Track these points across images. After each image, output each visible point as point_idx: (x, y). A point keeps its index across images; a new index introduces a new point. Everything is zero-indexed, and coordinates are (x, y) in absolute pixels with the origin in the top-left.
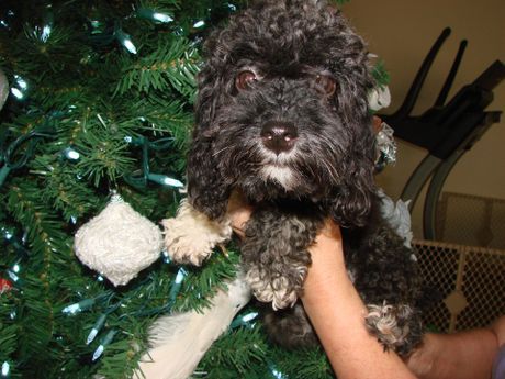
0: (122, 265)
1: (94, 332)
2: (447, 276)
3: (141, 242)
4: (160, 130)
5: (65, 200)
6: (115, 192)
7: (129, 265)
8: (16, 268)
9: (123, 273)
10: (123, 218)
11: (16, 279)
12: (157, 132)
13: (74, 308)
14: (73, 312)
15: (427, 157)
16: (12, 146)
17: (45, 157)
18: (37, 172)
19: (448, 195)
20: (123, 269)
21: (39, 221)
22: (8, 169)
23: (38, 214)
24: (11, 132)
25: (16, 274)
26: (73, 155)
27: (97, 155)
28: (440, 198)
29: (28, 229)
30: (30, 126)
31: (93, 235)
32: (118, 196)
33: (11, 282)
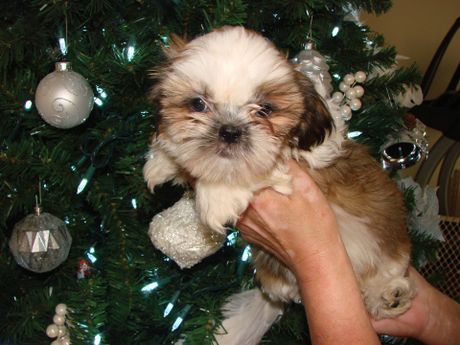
1: (170, 307)
8: (92, 250)
11: (94, 259)
15: (441, 139)
16: (98, 148)
17: (127, 159)
18: (122, 172)
21: (114, 210)
22: (94, 168)
23: (113, 204)
24: (93, 136)
25: (93, 255)
29: (105, 217)
30: (110, 130)
31: (169, 225)
33: (89, 263)
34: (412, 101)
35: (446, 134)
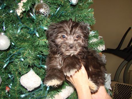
0: (30, 86)
2: (129, 93)
3: (35, 82)
4: (46, 54)
5: (21, 70)
6: (31, 68)
7: (32, 86)
8: (11, 85)
9: (31, 88)
10: (32, 75)
11: (10, 87)
12: (45, 55)
13: (23, 96)
14: (22, 96)
15: (124, 61)
16: (10, 56)
17: (17, 60)
18: (15, 63)
19: (130, 71)
20: (30, 87)
21: (17, 74)
22: (9, 62)
23: (16, 72)
24: (11, 53)
25: (11, 86)
26: (23, 60)
27: (28, 60)
28: (128, 72)
29: (14, 75)
30: (15, 52)
32: (32, 70)
33: (9, 88)
34: (102, 49)
35: (125, 59)
